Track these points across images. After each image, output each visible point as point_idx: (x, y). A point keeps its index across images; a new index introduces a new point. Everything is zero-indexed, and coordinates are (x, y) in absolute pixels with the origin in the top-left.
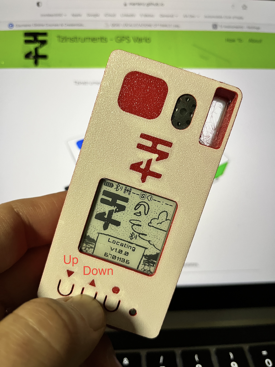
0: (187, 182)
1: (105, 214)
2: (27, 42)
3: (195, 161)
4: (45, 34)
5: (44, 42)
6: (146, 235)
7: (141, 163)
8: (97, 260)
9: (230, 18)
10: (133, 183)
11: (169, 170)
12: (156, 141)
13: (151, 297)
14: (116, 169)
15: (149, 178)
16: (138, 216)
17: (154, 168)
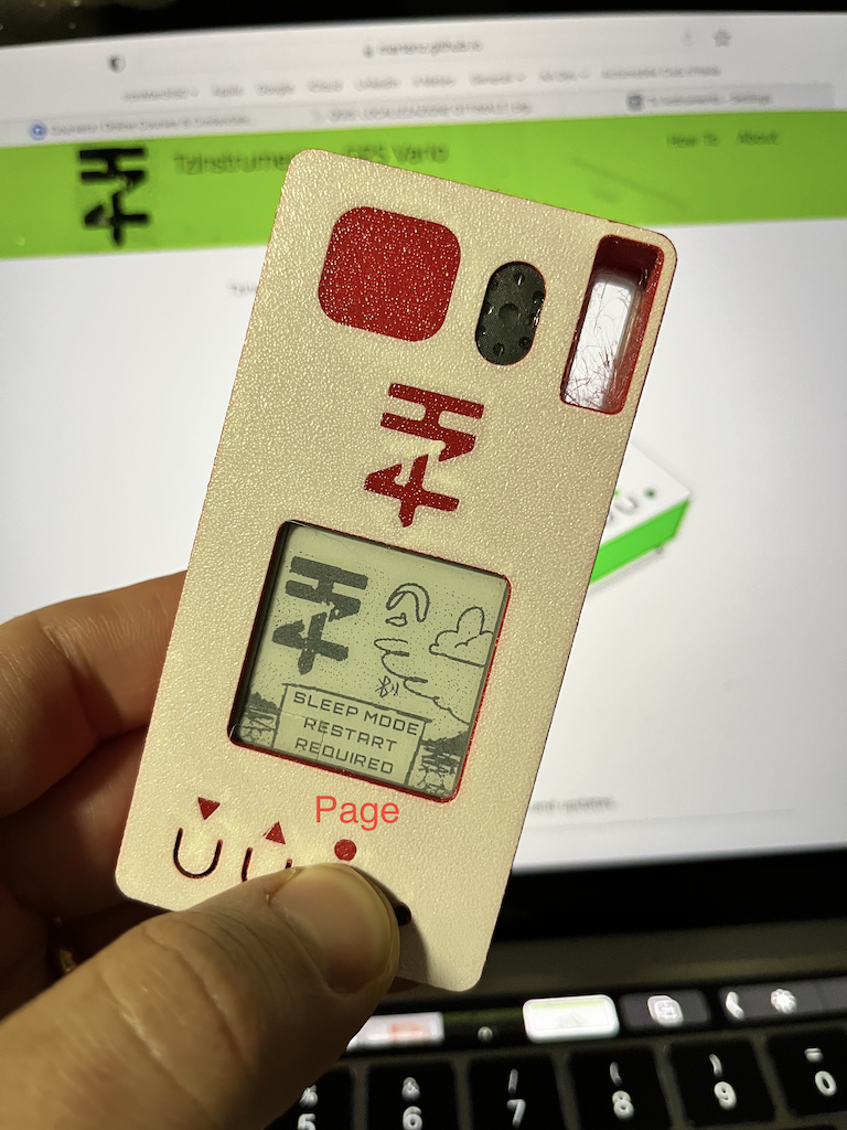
0: (533, 515)
1: (303, 627)
2: (87, 177)
3: (552, 454)
4: (137, 152)
5: (136, 177)
6: (424, 681)
7: (397, 469)
8: (286, 764)
9: (678, 72)
10: (376, 530)
11: (478, 485)
12: (436, 402)
13: (451, 864)
14: (324, 492)
15: (423, 513)
16: (399, 626)
17: (435, 483)
